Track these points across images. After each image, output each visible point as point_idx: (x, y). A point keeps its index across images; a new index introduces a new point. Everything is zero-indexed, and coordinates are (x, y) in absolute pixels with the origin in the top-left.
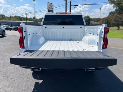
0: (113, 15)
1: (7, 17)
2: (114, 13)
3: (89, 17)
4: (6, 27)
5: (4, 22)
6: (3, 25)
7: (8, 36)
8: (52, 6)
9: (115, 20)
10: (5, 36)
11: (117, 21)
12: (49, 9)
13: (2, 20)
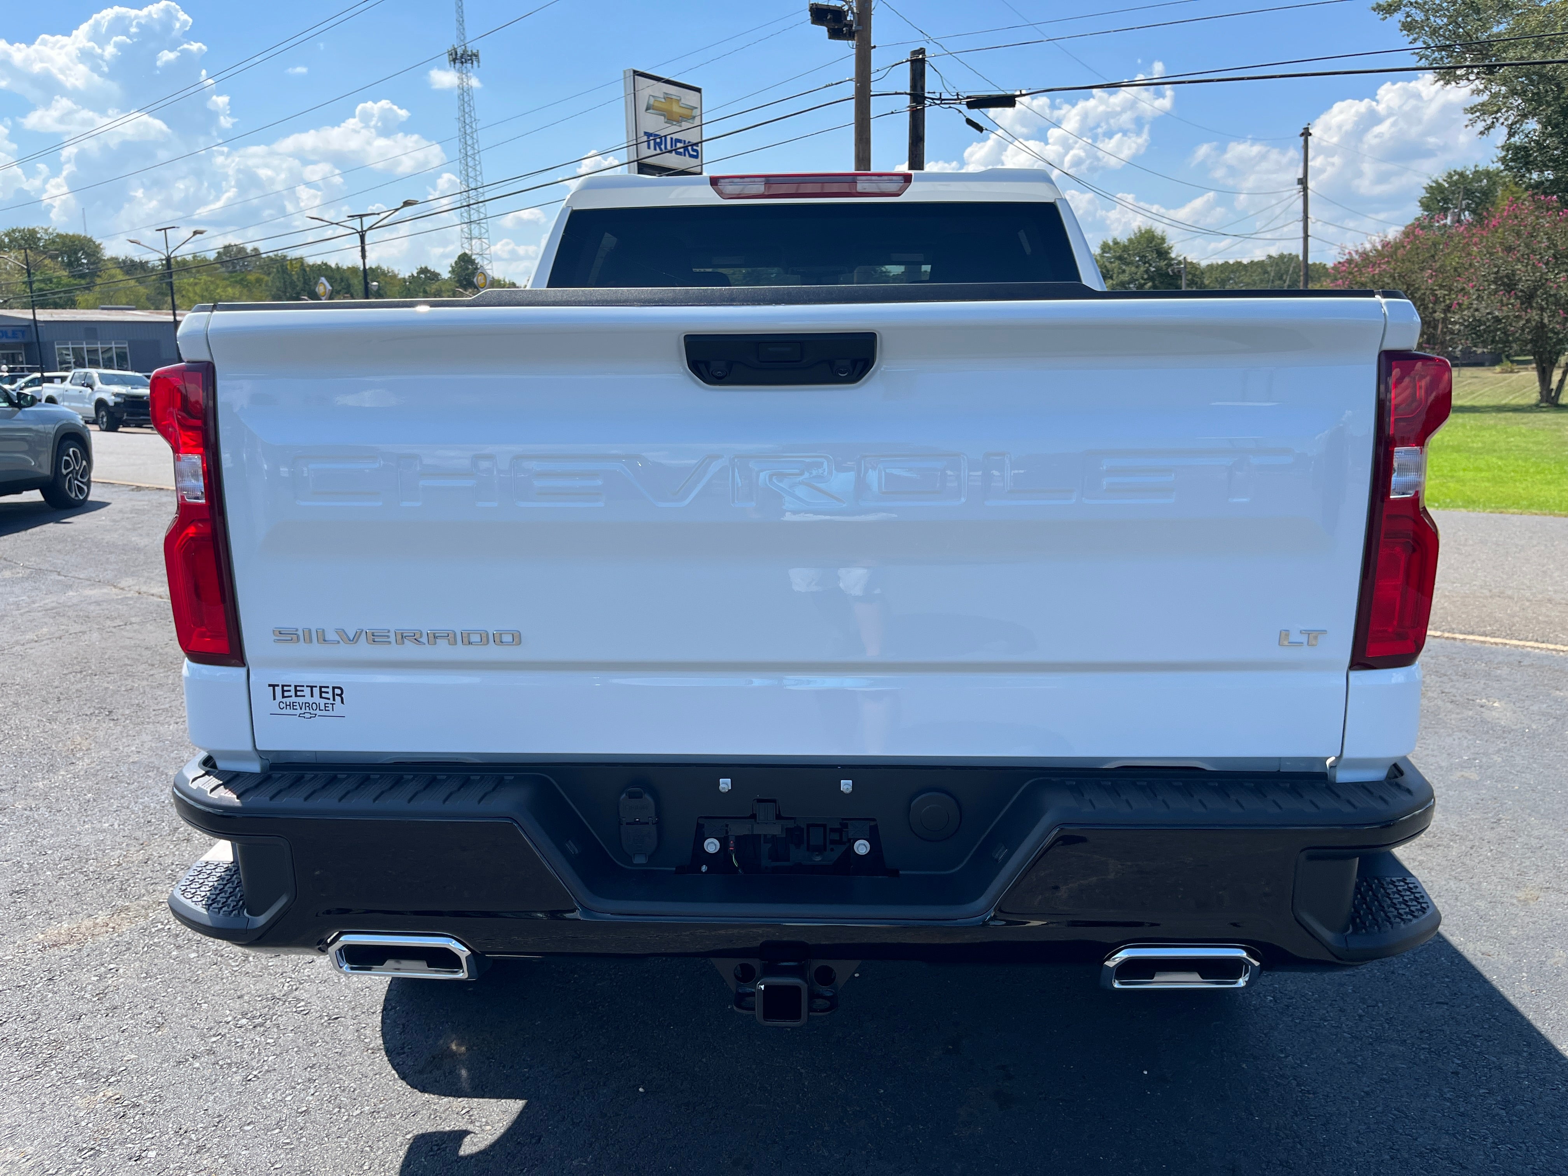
0: (1480, 219)
1: (131, 267)
2: (1487, 194)
3: (1162, 253)
4: (109, 393)
5: (91, 329)
6: (80, 364)
7: (119, 502)
8: (688, 116)
9: (1508, 284)
10: (82, 506)
11: (1528, 299)
12: (645, 151)
13: (71, 304)
